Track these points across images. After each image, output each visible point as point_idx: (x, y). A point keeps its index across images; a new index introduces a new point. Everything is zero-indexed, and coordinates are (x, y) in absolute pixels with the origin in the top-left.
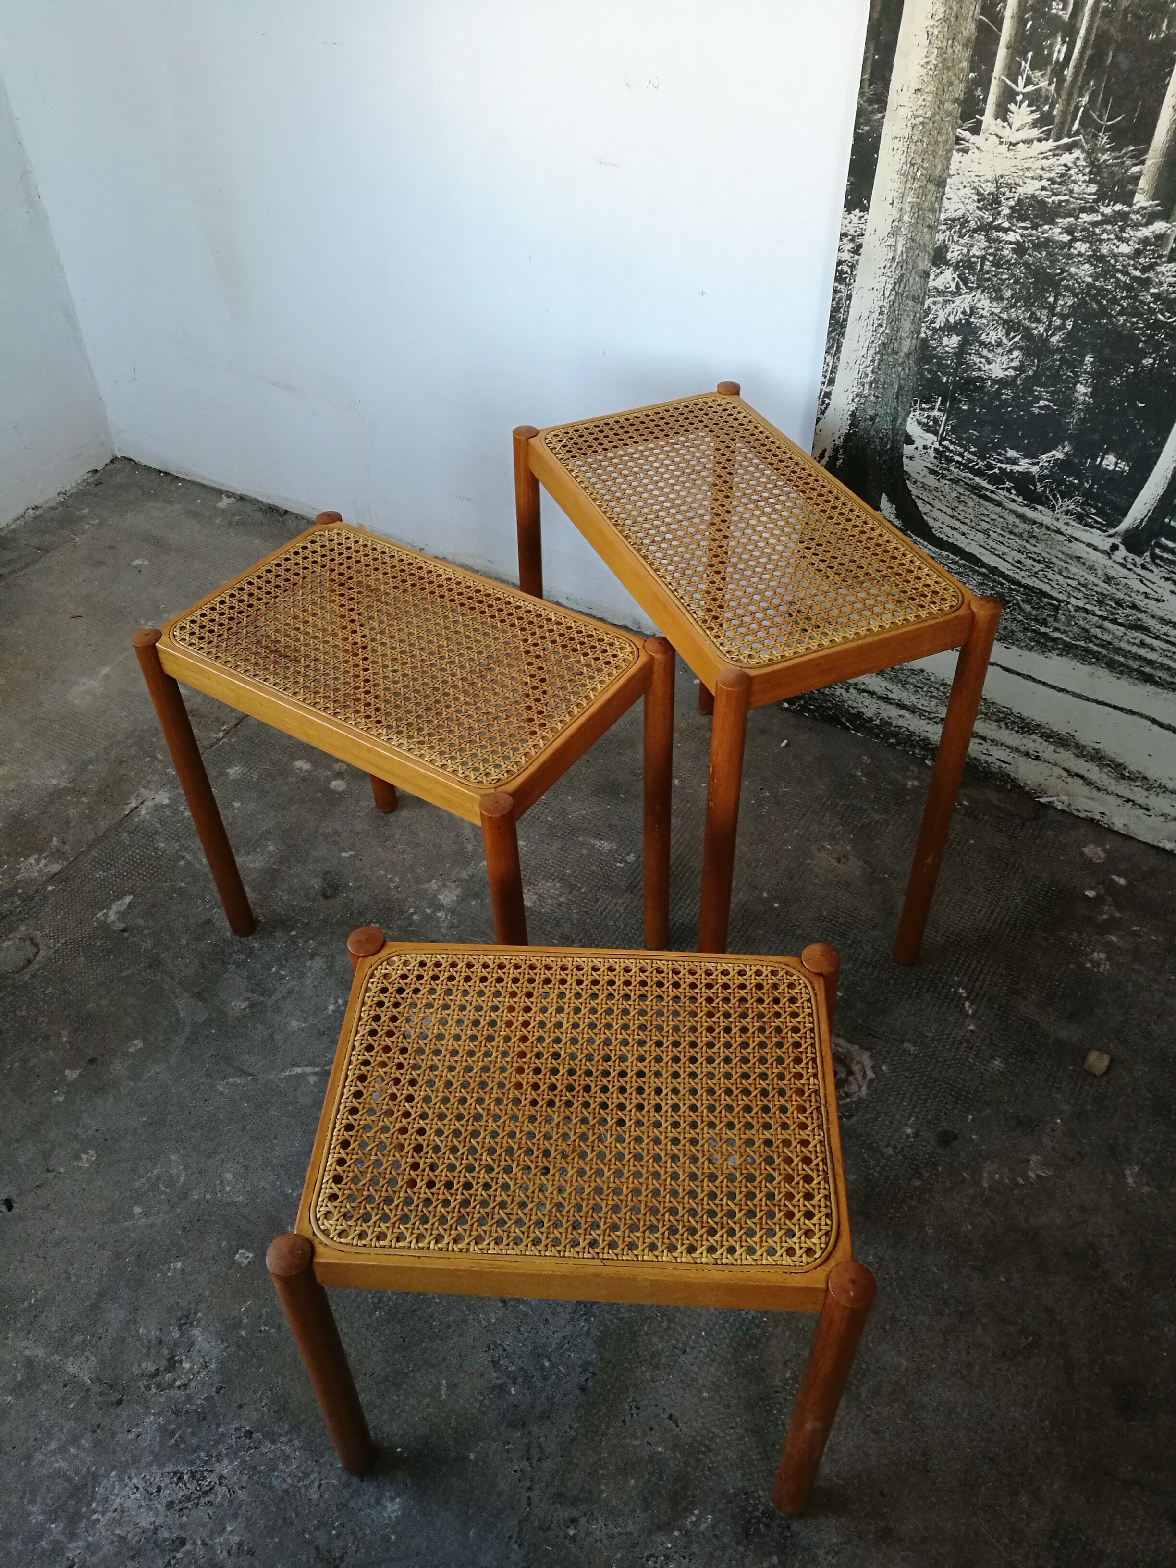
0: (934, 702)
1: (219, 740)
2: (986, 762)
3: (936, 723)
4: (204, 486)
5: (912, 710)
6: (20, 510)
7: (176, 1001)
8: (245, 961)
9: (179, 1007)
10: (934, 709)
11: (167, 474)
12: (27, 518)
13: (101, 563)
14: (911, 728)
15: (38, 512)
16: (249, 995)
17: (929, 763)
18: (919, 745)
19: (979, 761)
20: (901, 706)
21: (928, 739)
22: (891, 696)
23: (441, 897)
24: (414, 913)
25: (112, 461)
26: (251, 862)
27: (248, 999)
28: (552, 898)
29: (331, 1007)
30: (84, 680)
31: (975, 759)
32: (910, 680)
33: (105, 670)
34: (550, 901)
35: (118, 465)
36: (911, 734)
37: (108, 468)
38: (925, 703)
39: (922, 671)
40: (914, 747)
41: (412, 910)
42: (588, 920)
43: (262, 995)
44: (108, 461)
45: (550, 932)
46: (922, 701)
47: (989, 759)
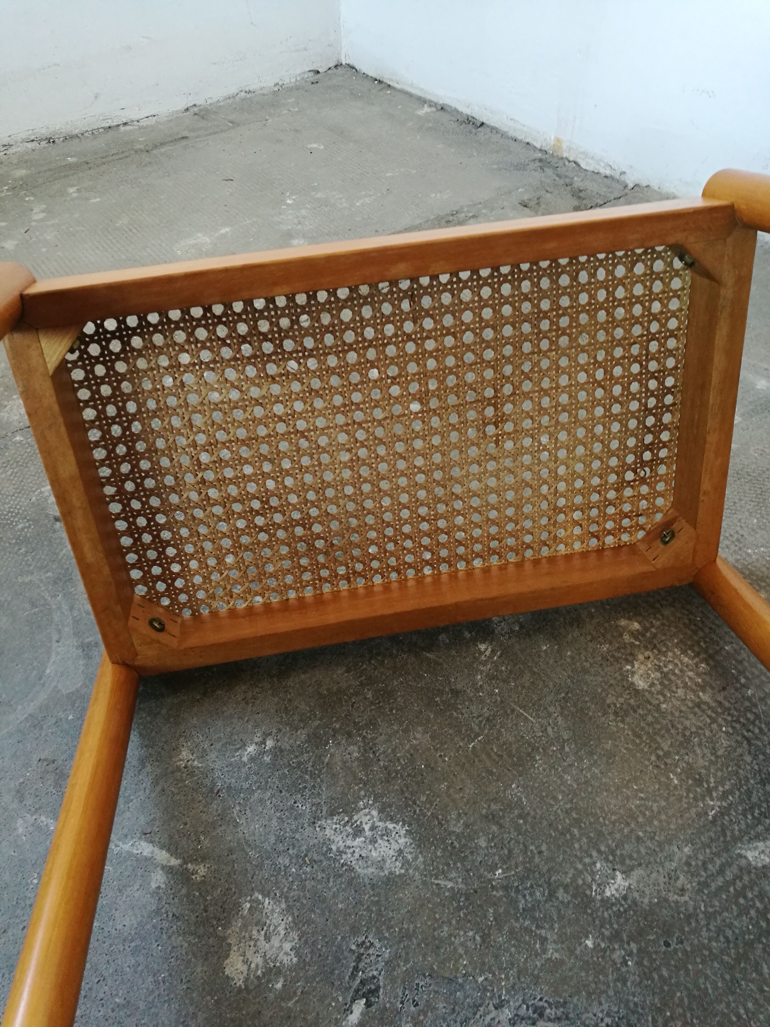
4: (410, 95)
6: (233, 90)
7: (55, 645)
9: (53, 658)
11: (380, 82)
12: (237, 98)
13: (279, 141)
15: (248, 96)
25: (336, 66)
28: (685, 686)
29: (251, 749)
30: (199, 235)
33: (225, 230)
34: (680, 692)
35: (340, 70)
37: (329, 72)
44: (332, 64)
45: (667, 754)
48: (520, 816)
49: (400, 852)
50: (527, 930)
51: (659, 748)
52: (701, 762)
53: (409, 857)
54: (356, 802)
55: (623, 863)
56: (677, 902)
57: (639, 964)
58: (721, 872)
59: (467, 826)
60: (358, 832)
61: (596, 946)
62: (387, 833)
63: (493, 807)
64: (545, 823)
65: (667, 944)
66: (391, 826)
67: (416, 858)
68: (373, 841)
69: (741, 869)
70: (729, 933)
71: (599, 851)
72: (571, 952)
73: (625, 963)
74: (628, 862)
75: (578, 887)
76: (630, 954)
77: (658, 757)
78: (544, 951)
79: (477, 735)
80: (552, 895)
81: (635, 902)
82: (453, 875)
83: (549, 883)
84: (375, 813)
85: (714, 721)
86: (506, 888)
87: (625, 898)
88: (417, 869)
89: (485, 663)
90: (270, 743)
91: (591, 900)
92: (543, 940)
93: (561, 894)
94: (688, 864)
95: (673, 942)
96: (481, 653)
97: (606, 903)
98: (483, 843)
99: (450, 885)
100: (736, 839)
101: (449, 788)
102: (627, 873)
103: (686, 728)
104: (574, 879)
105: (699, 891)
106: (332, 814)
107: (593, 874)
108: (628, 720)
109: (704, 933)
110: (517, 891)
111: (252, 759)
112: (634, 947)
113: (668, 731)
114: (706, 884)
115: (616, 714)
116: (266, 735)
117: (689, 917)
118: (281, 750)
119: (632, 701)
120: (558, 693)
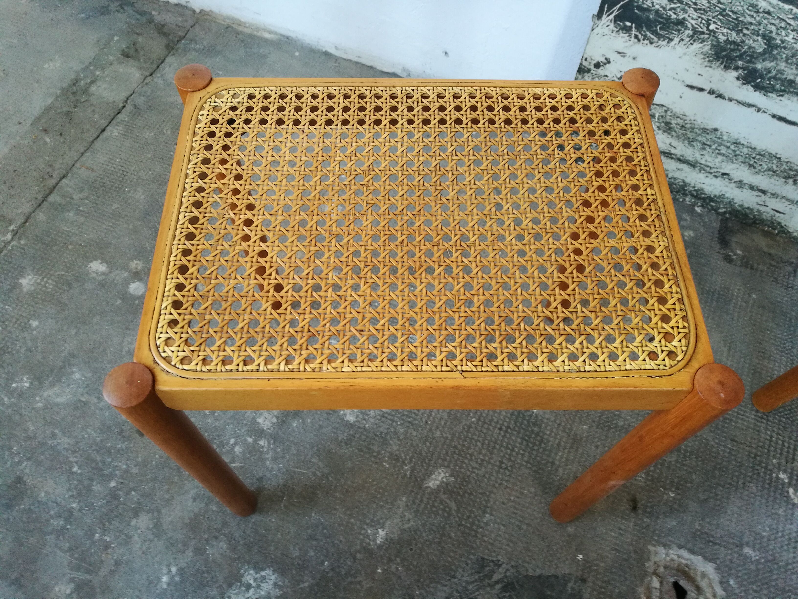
0: (720, 158)
1: (8, 243)
2: (759, 211)
3: (716, 177)
5: (693, 165)
8: (64, 528)
10: (717, 165)
14: (687, 180)
16: (74, 574)
17: (698, 210)
18: (692, 195)
19: (752, 210)
20: (681, 160)
21: (702, 190)
22: (673, 151)
23: (260, 420)
24: (236, 444)
26: (57, 395)
27: (72, 580)
31: (748, 208)
32: (700, 138)
36: (685, 184)
38: (709, 159)
39: (716, 130)
40: (685, 195)
41: (232, 441)
42: (414, 433)
43: (87, 571)
45: (379, 453)
46: (707, 157)
47: (763, 209)
48: (324, 529)
49: (275, 584)
50: (352, 583)
51: (374, 451)
52: (395, 448)
53: (281, 583)
54: (239, 573)
55: (379, 523)
56: (408, 528)
57: (403, 566)
58: (422, 500)
59: (300, 550)
60: (249, 587)
61: (383, 570)
62: (263, 578)
63: (309, 531)
64: (336, 525)
65: (411, 550)
66: (263, 573)
67: (284, 582)
68: (259, 587)
69: (429, 494)
70: (434, 528)
71: (367, 524)
72: (373, 579)
73: (397, 569)
74: (381, 521)
75: (364, 548)
76: (398, 564)
77: (375, 457)
78: (362, 587)
79: (283, 497)
80: (355, 558)
81: (391, 539)
82: (306, 578)
83: (351, 554)
84: (252, 572)
85: (393, 421)
86: (332, 569)
87: (386, 540)
88: (288, 587)
89: (267, 453)
90: (174, 569)
91: (372, 550)
92: (360, 583)
93: (359, 556)
94: (407, 506)
95: (413, 547)
96: (263, 447)
97: (380, 547)
98: (312, 553)
99: (306, 584)
100: (423, 480)
101: (282, 535)
102: (383, 528)
103: (382, 433)
104: (361, 545)
105: (416, 516)
106: (230, 586)
107: (368, 537)
108: (353, 444)
109: (424, 535)
110: (339, 567)
111: (169, 584)
112: (398, 560)
113: (374, 439)
114: (418, 511)
115: (346, 444)
116: (168, 566)
117: (415, 531)
118: (182, 569)
119: (351, 432)
120: (313, 448)
